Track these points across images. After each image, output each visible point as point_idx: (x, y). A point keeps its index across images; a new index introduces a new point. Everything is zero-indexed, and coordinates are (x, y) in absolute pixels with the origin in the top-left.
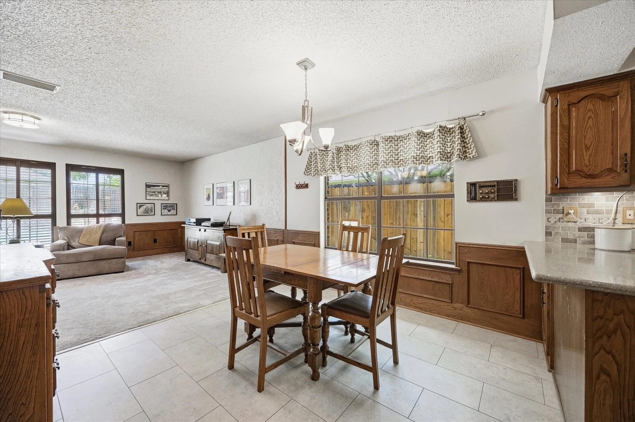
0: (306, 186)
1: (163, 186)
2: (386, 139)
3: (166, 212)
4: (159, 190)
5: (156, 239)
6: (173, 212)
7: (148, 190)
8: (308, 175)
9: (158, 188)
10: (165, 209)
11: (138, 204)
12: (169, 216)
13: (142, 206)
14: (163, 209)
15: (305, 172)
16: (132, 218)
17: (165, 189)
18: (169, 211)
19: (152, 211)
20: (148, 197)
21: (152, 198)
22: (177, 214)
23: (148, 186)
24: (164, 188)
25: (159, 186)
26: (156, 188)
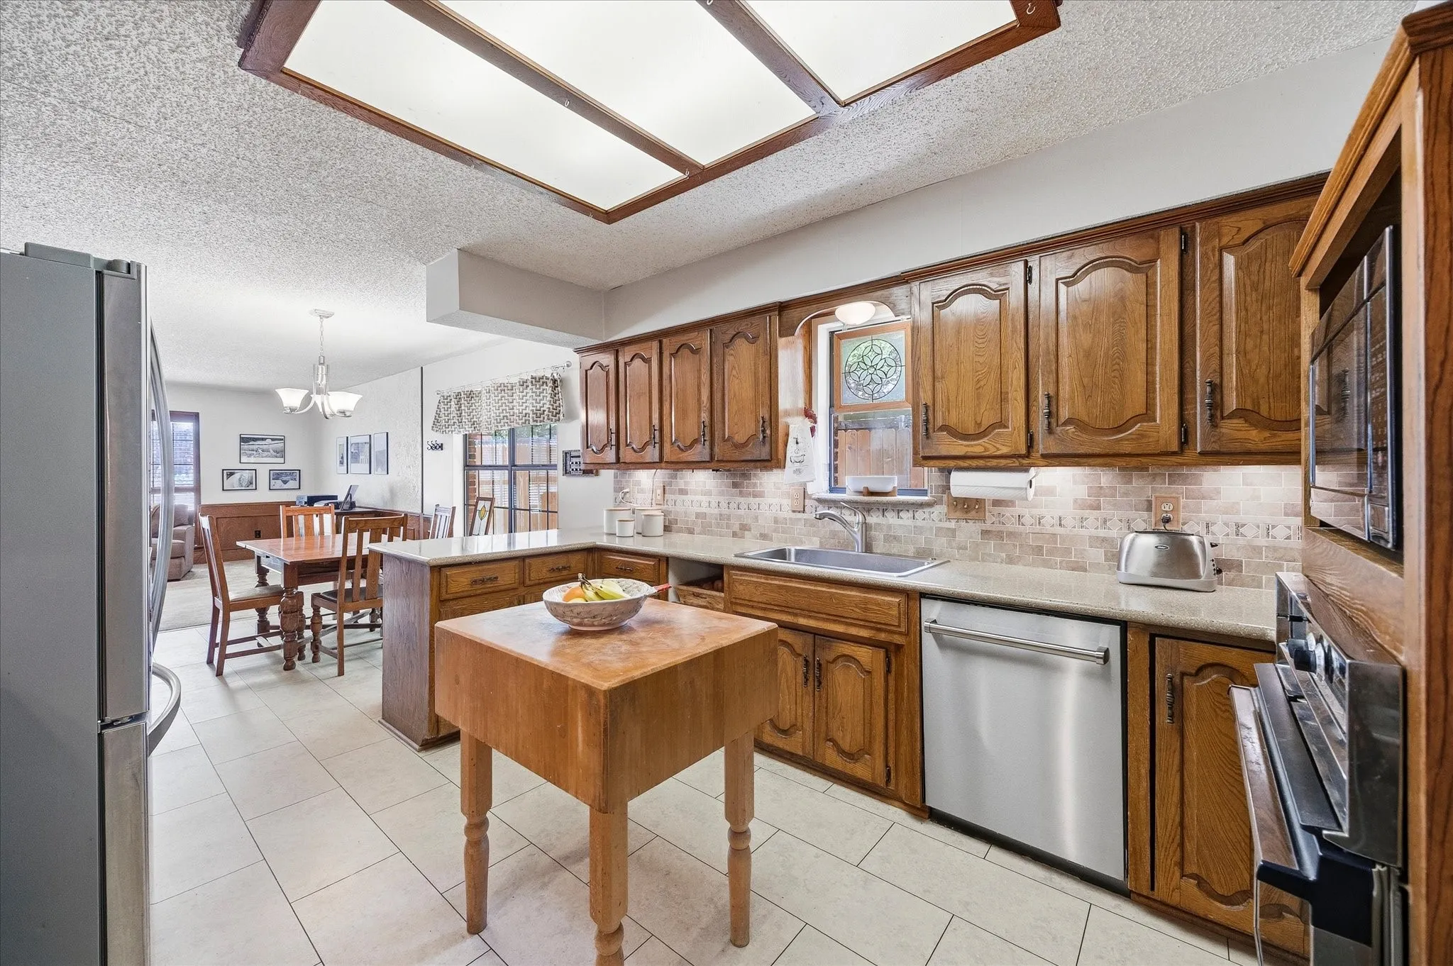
0: (440, 447)
1: (273, 440)
2: (496, 388)
3: (278, 484)
4: (265, 447)
5: (260, 531)
6: (292, 484)
7: (245, 446)
8: (437, 431)
9: (263, 442)
10: (277, 479)
11: (225, 471)
12: (285, 492)
13: (232, 474)
14: (273, 479)
15: (433, 427)
16: (214, 496)
17: (279, 445)
18: (285, 482)
19: (251, 483)
20: (244, 459)
21: (252, 460)
22: (300, 488)
23: (244, 440)
24: (273, 442)
25: (263, 439)
26: (259, 442)
